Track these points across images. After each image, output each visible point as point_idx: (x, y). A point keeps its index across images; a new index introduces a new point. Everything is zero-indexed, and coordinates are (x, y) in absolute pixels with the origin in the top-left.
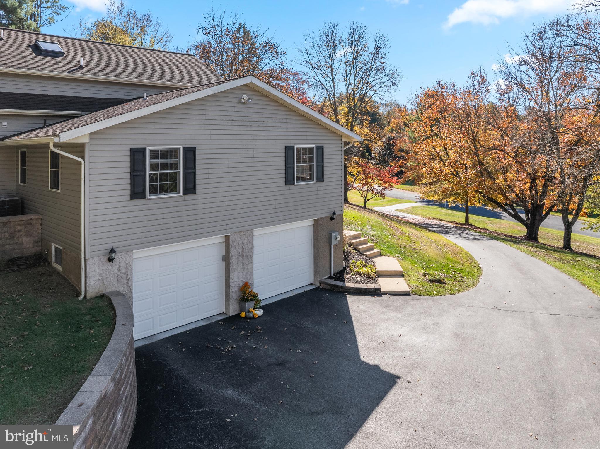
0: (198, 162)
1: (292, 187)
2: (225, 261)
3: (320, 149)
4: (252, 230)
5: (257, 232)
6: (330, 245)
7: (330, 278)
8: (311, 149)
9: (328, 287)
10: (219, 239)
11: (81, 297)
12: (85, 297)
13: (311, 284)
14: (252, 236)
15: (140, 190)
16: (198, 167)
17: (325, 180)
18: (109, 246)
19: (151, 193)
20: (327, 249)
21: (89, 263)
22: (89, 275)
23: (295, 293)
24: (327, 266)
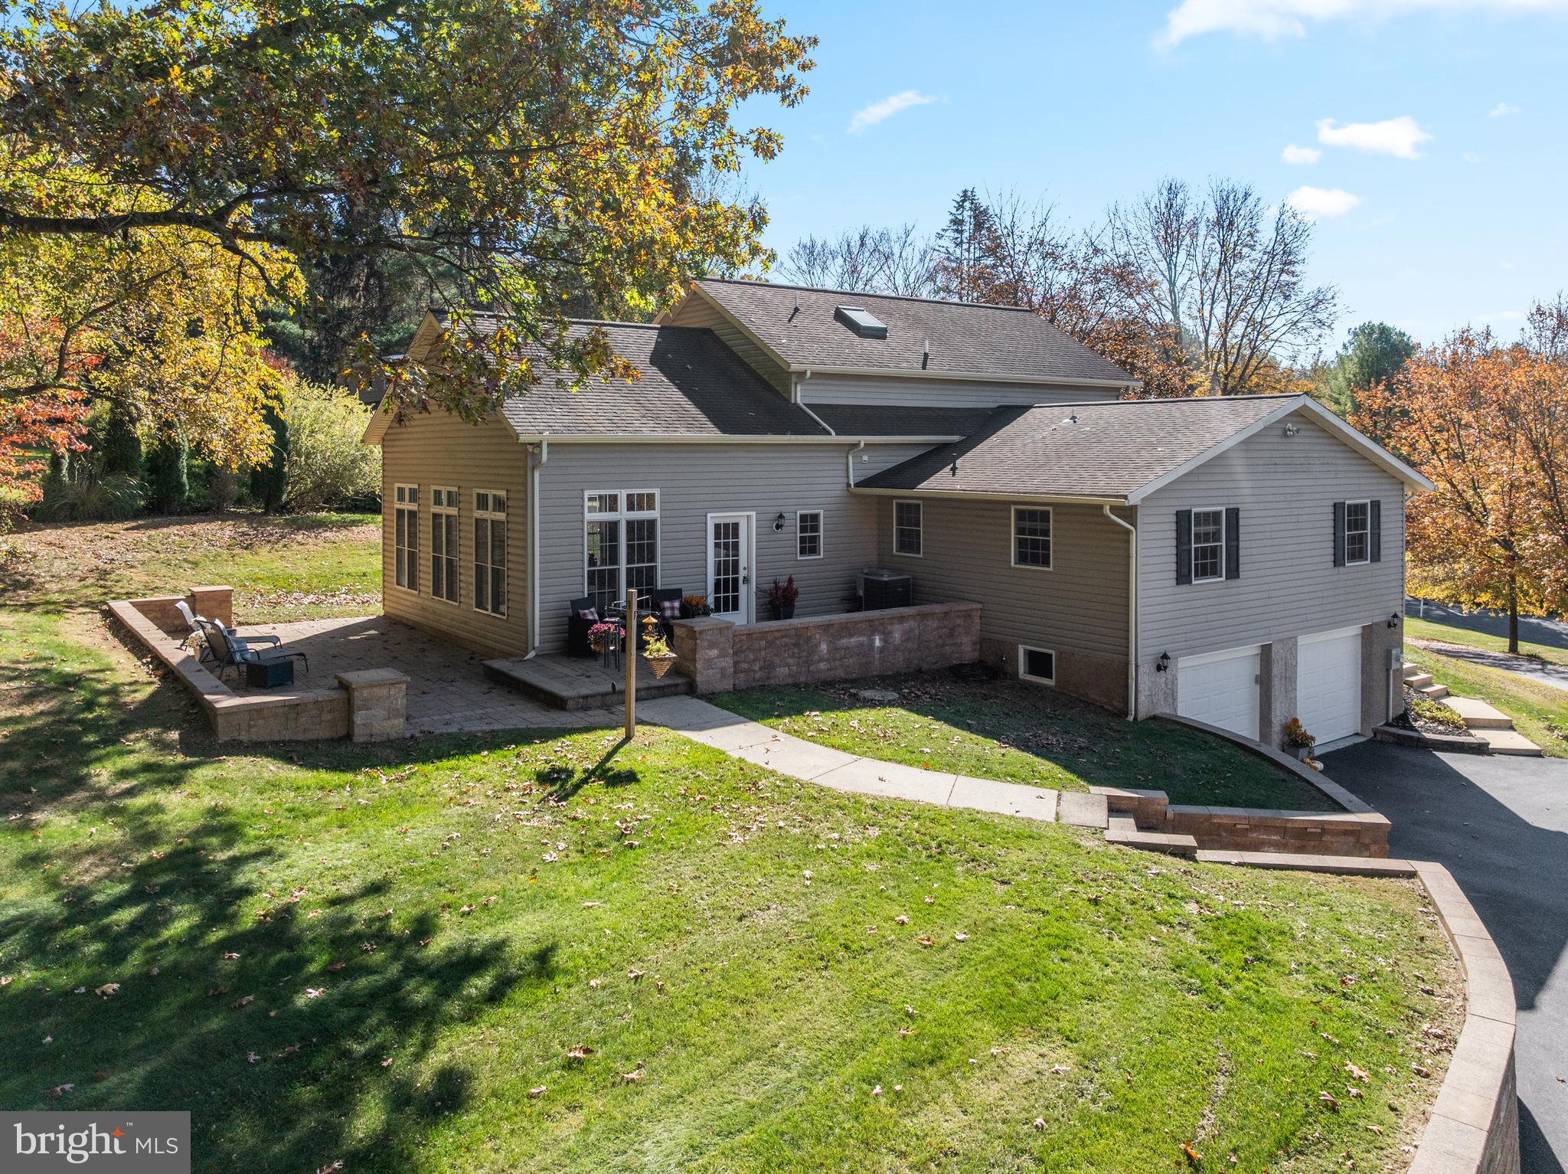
0: (1242, 530)
1: (1341, 569)
2: (1261, 684)
3: (1376, 505)
4: (1295, 637)
5: (1302, 640)
6: (1388, 670)
7: (1387, 724)
8: (1364, 506)
9: (1391, 740)
10: (1252, 650)
11: (1131, 718)
12: (1135, 719)
13: (1357, 734)
14: (1295, 645)
15: (1185, 571)
16: (1241, 537)
17: (1382, 559)
18: (1162, 649)
19: (1196, 575)
20: (1382, 675)
21: (1141, 670)
22: (1141, 687)
23: (1341, 745)
24: (1383, 704)
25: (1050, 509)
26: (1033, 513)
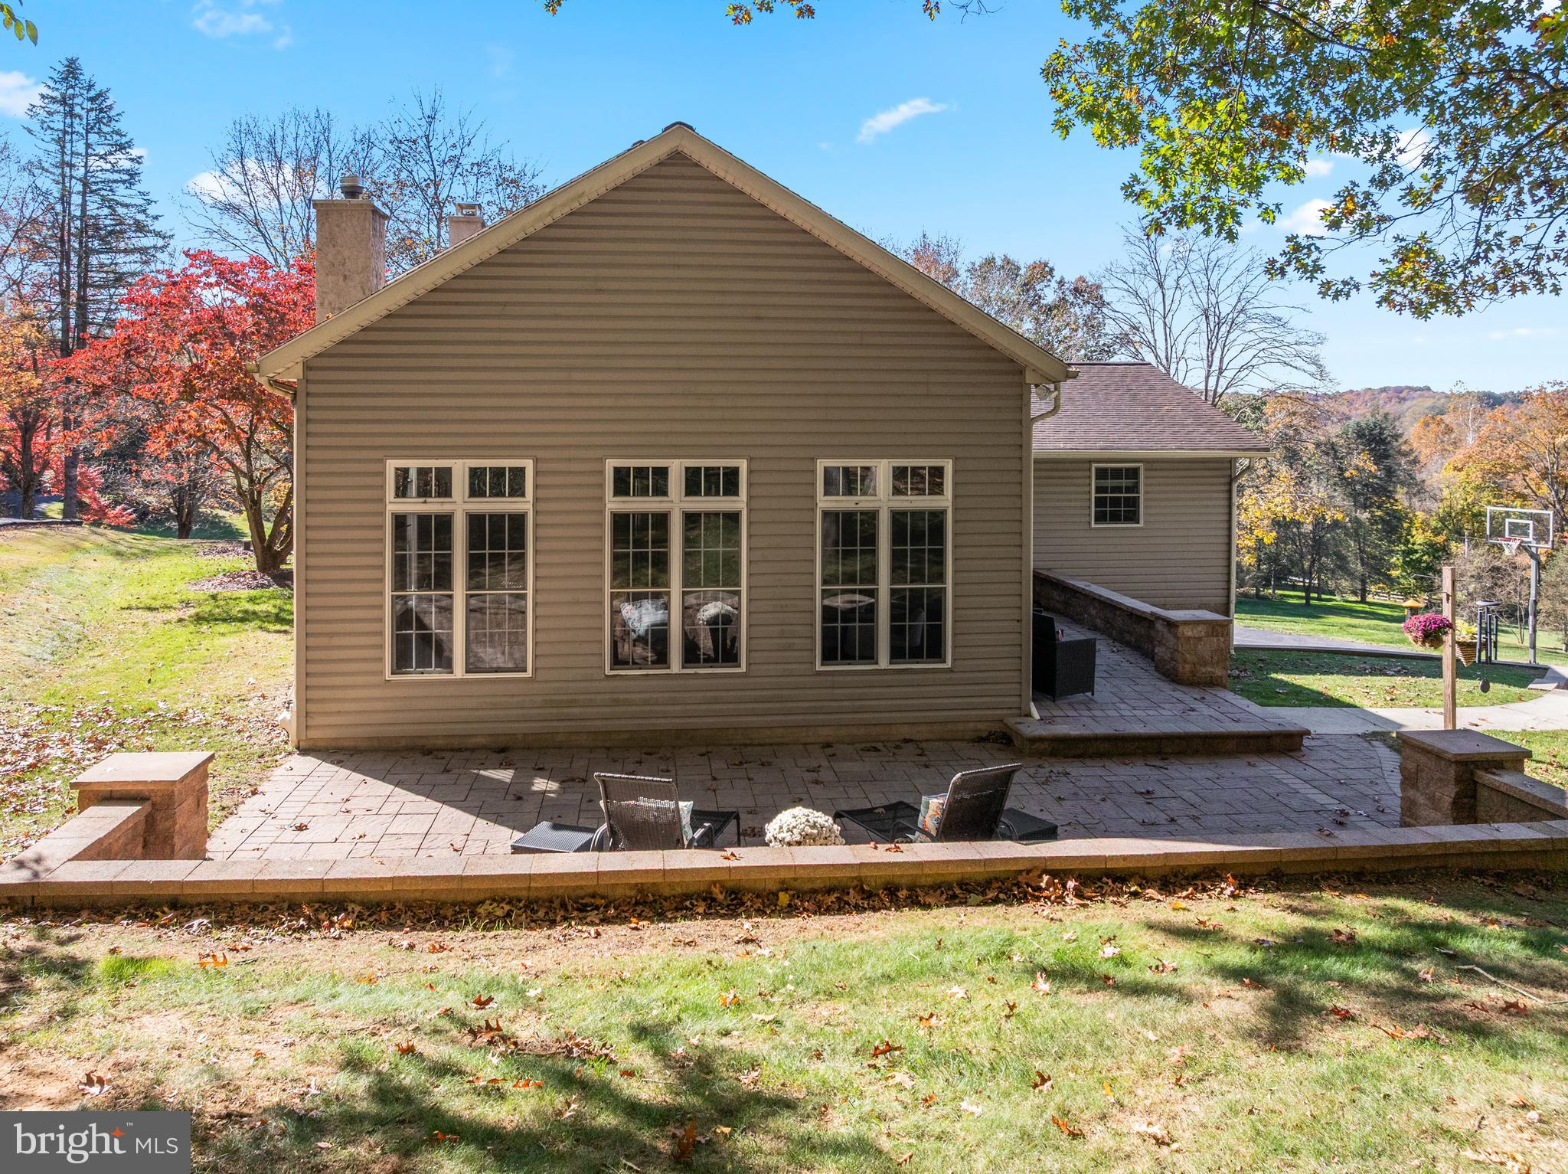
25: (1141, 465)
26: (1117, 473)
